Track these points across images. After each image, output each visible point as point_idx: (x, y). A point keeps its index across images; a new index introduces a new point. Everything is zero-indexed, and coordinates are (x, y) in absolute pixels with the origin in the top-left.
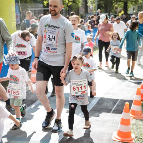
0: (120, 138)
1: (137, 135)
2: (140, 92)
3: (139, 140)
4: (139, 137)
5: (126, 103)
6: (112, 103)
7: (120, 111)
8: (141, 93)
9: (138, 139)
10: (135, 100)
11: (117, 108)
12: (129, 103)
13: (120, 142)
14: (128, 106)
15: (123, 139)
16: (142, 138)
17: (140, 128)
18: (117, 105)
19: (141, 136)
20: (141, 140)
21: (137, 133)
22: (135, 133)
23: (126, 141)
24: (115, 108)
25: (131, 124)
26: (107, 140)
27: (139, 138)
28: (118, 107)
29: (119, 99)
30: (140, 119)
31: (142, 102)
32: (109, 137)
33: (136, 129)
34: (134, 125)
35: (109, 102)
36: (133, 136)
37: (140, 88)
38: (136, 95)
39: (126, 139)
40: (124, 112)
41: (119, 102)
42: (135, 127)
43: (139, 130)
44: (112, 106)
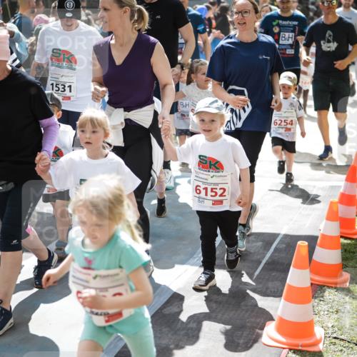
0: (283, 340)
1: (330, 331)
2: (337, 212)
3: (335, 344)
4: (335, 335)
5: (299, 243)
6: (260, 244)
7: (282, 264)
8: (340, 215)
9: (334, 340)
10: (323, 236)
11: (276, 258)
12: (307, 243)
13: (284, 348)
14: (305, 252)
15: (291, 341)
16: (342, 337)
17: (337, 311)
18: (276, 249)
19: (340, 332)
20: (342, 343)
21: (330, 325)
22: (324, 325)
23: (300, 348)
24: (270, 258)
27: (335, 338)
28: (277, 254)
29: (278, 235)
30: (338, 286)
31: (342, 240)
32: (254, 337)
33: (326, 313)
34: (322, 302)
35: (253, 241)
36: (319, 332)
37: (337, 202)
38: (324, 221)
39: (300, 342)
40: (294, 267)
41: (280, 240)
42: (325, 307)
43: (336, 316)
44: (261, 251)
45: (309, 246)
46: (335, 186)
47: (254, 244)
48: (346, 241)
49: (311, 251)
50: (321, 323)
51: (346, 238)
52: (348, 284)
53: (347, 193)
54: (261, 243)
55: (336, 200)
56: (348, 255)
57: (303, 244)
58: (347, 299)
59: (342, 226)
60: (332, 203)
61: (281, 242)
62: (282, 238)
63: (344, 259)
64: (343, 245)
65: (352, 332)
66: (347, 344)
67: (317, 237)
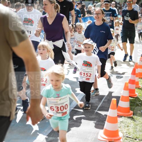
0: (107, 138)
1: (125, 134)
2: (128, 86)
3: (127, 139)
4: (127, 136)
5: (113, 99)
7: (106, 107)
8: (129, 88)
9: (126, 138)
10: (123, 96)
11: (104, 105)
13: (107, 141)
14: (115, 103)
15: (110, 138)
16: (130, 137)
17: (128, 126)
18: (104, 102)
19: (129, 135)
20: (130, 139)
21: (125, 132)
22: (123, 132)
23: (113, 141)
24: (101, 105)
25: (118, 122)
26: (93, 140)
27: (127, 137)
28: (104, 104)
29: (105, 96)
30: (128, 116)
31: (130, 98)
32: (95, 136)
33: (123, 127)
34: (122, 123)
36: (121, 134)
37: (128, 83)
38: (123, 90)
39: (113, 139)
40: (111, 109)
41: (105, 98)
42: (123, 125)
43: (127, 128)
44: (98, 102)
45: (117, 100)
46: (127, 77)
47: (95, 100)
48: (131, 98)
49: (118, 102)
50: (122, 131)
51: (131, 97)
52: (132, 115)
53: (131, 79)
54: (98, 99)
55: (127, 82)
56: (132, 104)
57: (114, 100)
58: (132, 121)
59: (130, 92)
60: (126, 83)
61: (106, 98)
62: (106, 97)
63: (131, 105)
64: (130, 100)
65: (134, 135)
66: (132, 139)
67: (120, 97)
